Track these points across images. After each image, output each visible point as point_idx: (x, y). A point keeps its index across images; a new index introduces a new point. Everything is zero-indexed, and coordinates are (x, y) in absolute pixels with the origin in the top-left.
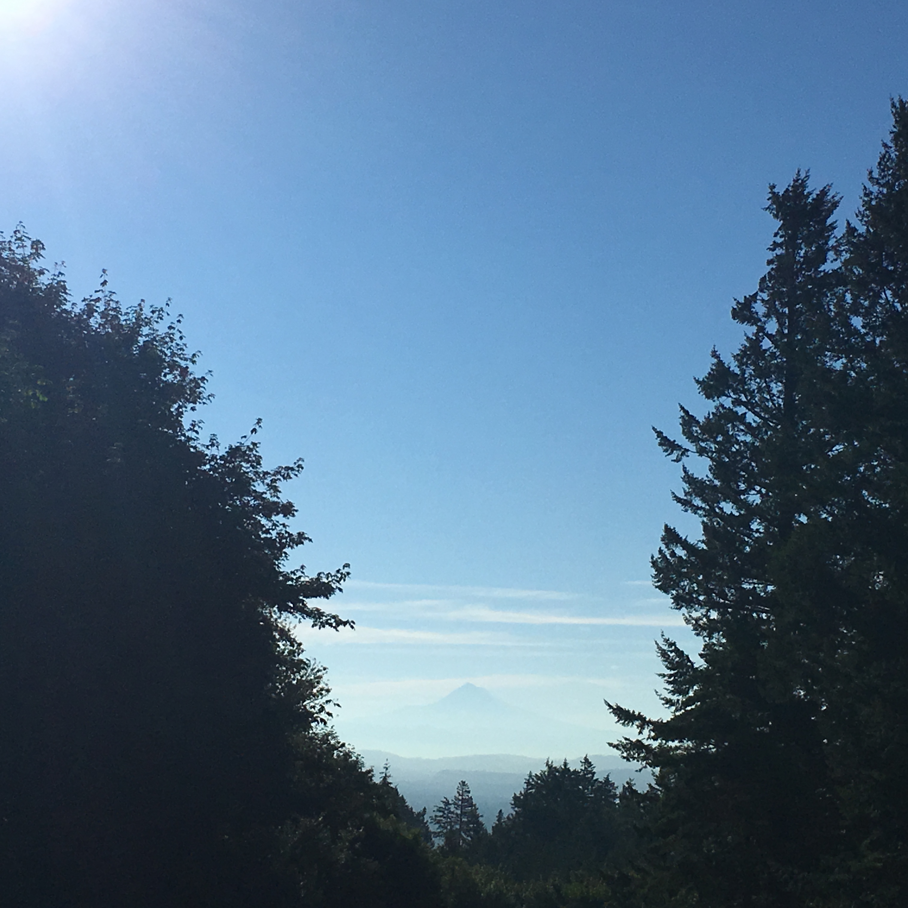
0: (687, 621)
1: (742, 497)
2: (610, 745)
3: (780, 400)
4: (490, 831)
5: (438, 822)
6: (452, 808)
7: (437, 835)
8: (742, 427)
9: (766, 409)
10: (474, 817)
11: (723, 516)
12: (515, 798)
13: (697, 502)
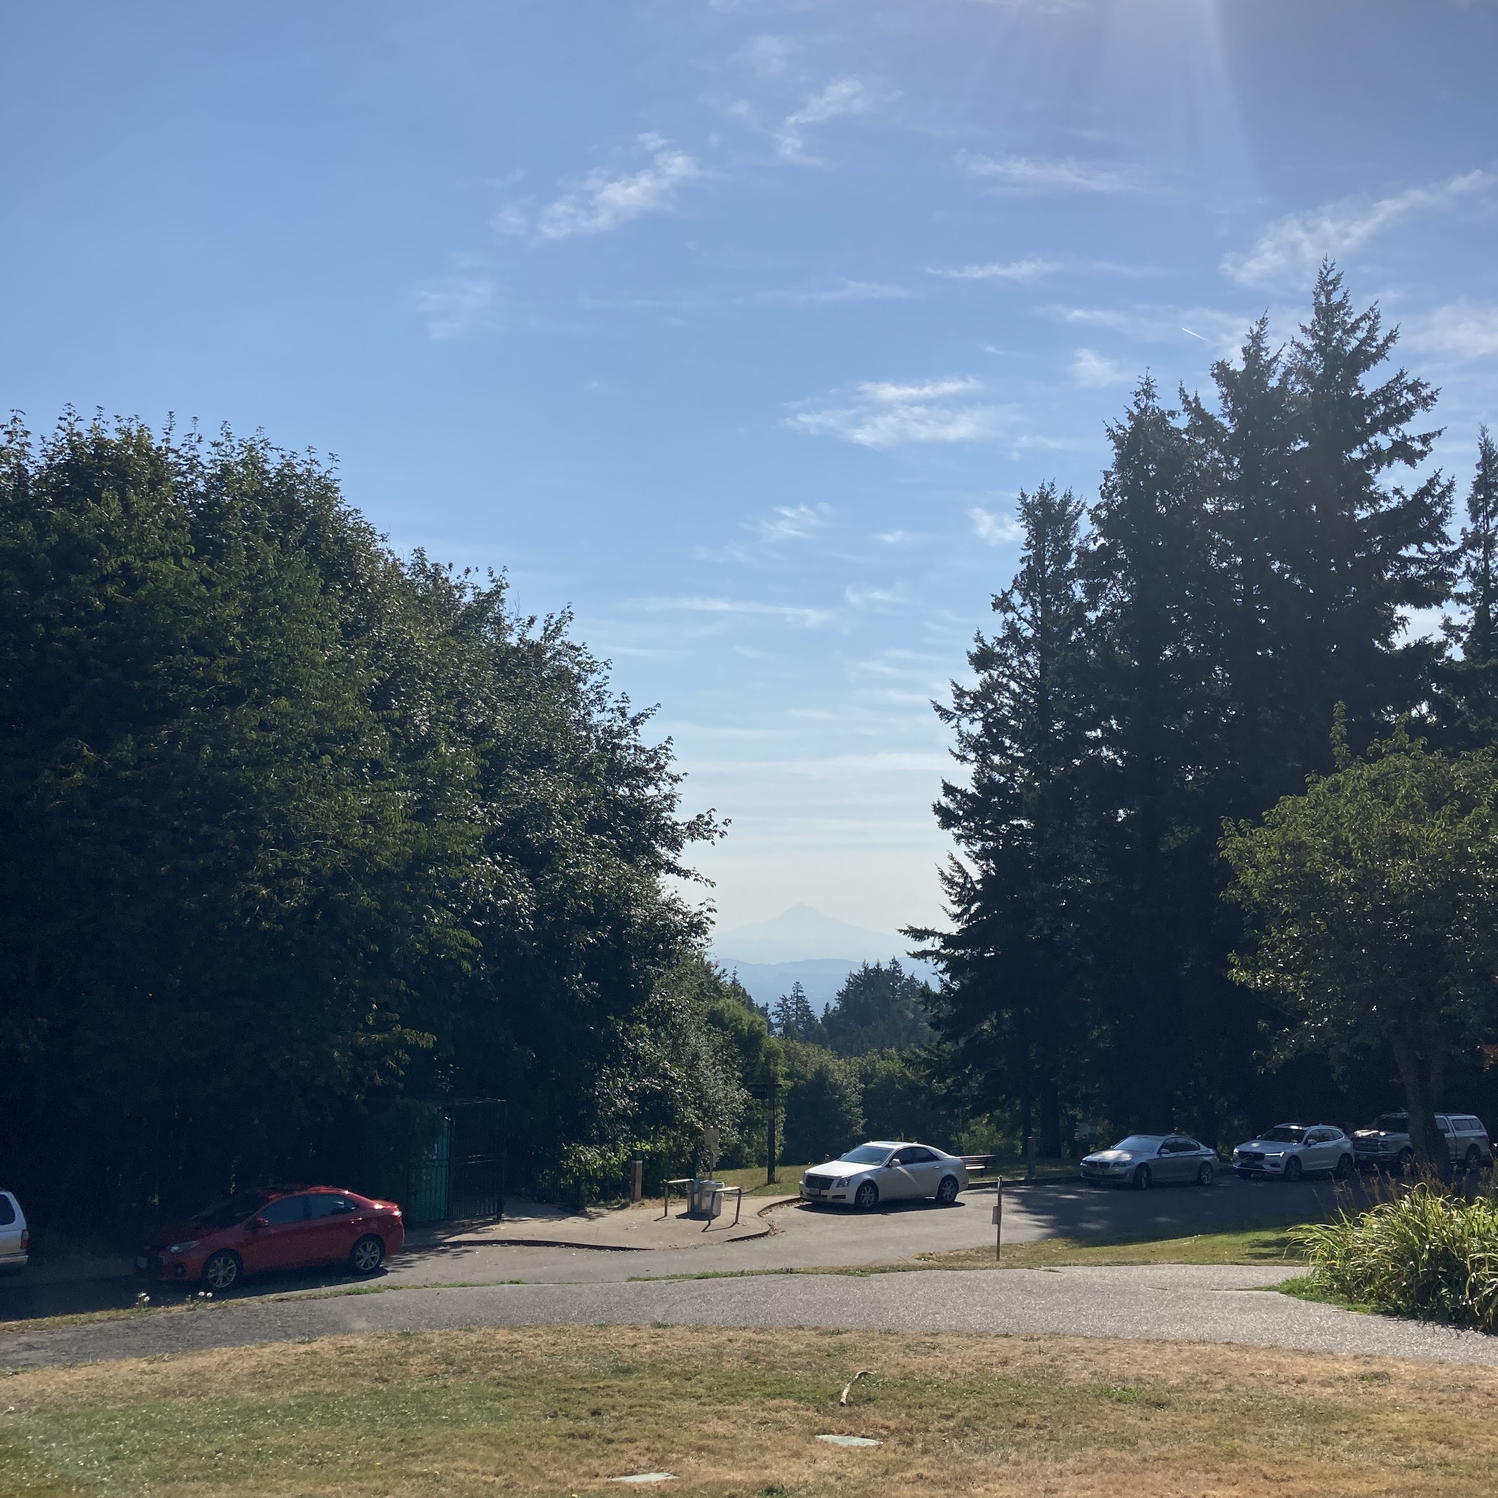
0: (968, 855)
1: (1009, 752)
2: (908, 954)
3: (1037, 672)
4: (820, 1022)
5: (779, 1016)
6: (788, 1002)
7: (778, 1025)
8: (1007, 695)
9: (1026, 680)
10: (805, 1010)
11: (993, 768)
12: (839, 994)
13: (972, 756)
